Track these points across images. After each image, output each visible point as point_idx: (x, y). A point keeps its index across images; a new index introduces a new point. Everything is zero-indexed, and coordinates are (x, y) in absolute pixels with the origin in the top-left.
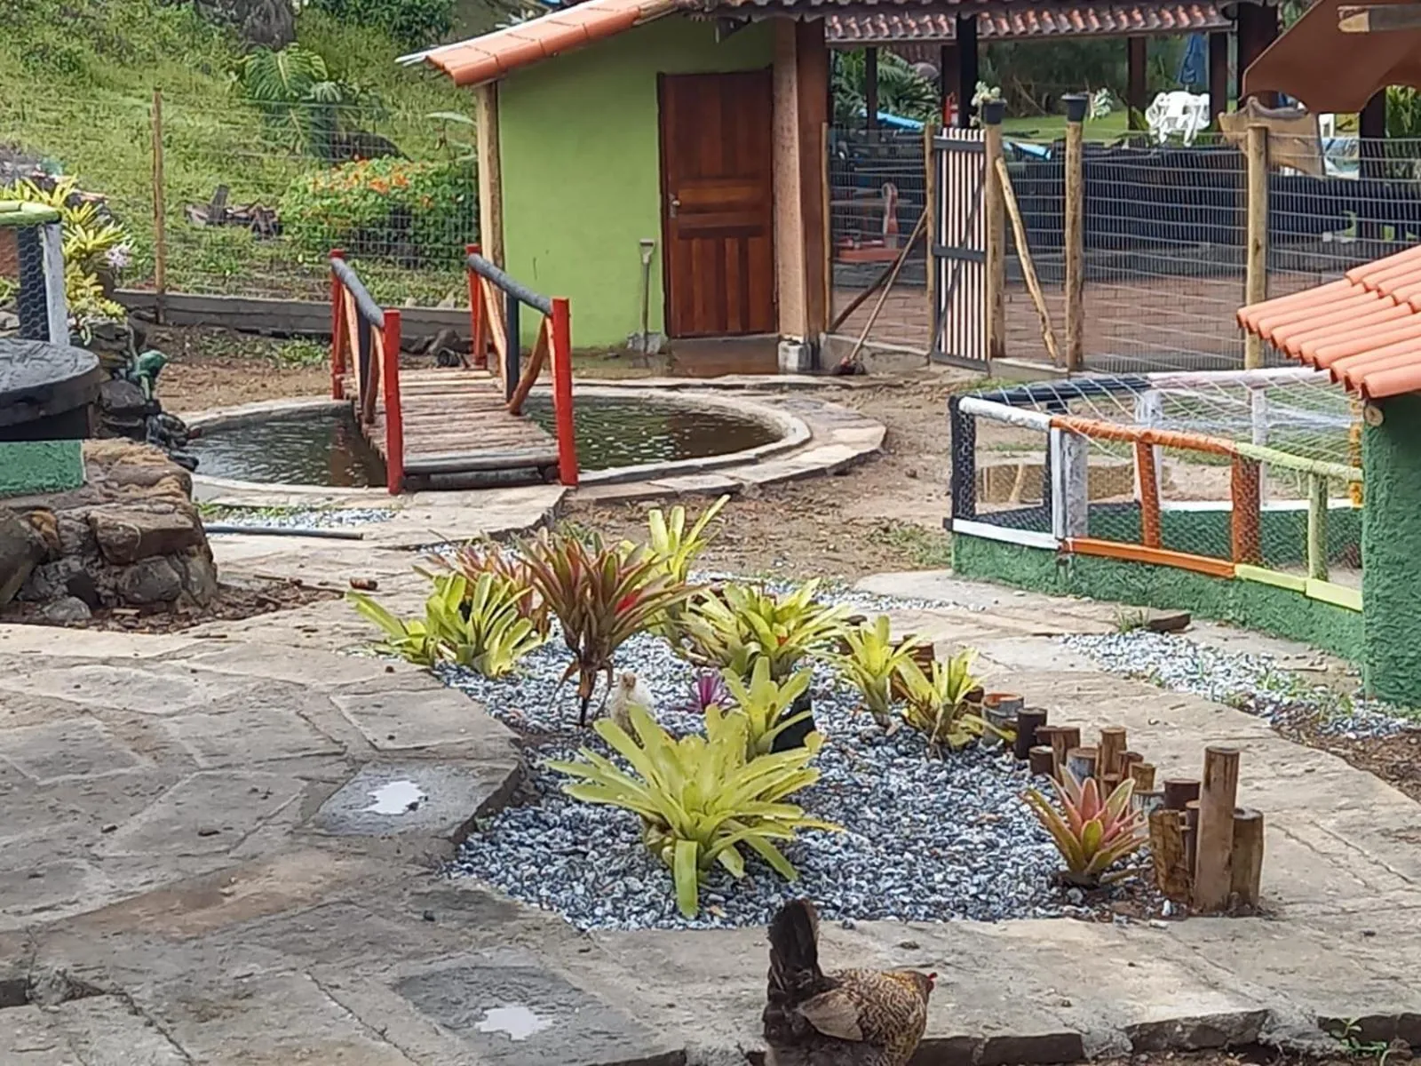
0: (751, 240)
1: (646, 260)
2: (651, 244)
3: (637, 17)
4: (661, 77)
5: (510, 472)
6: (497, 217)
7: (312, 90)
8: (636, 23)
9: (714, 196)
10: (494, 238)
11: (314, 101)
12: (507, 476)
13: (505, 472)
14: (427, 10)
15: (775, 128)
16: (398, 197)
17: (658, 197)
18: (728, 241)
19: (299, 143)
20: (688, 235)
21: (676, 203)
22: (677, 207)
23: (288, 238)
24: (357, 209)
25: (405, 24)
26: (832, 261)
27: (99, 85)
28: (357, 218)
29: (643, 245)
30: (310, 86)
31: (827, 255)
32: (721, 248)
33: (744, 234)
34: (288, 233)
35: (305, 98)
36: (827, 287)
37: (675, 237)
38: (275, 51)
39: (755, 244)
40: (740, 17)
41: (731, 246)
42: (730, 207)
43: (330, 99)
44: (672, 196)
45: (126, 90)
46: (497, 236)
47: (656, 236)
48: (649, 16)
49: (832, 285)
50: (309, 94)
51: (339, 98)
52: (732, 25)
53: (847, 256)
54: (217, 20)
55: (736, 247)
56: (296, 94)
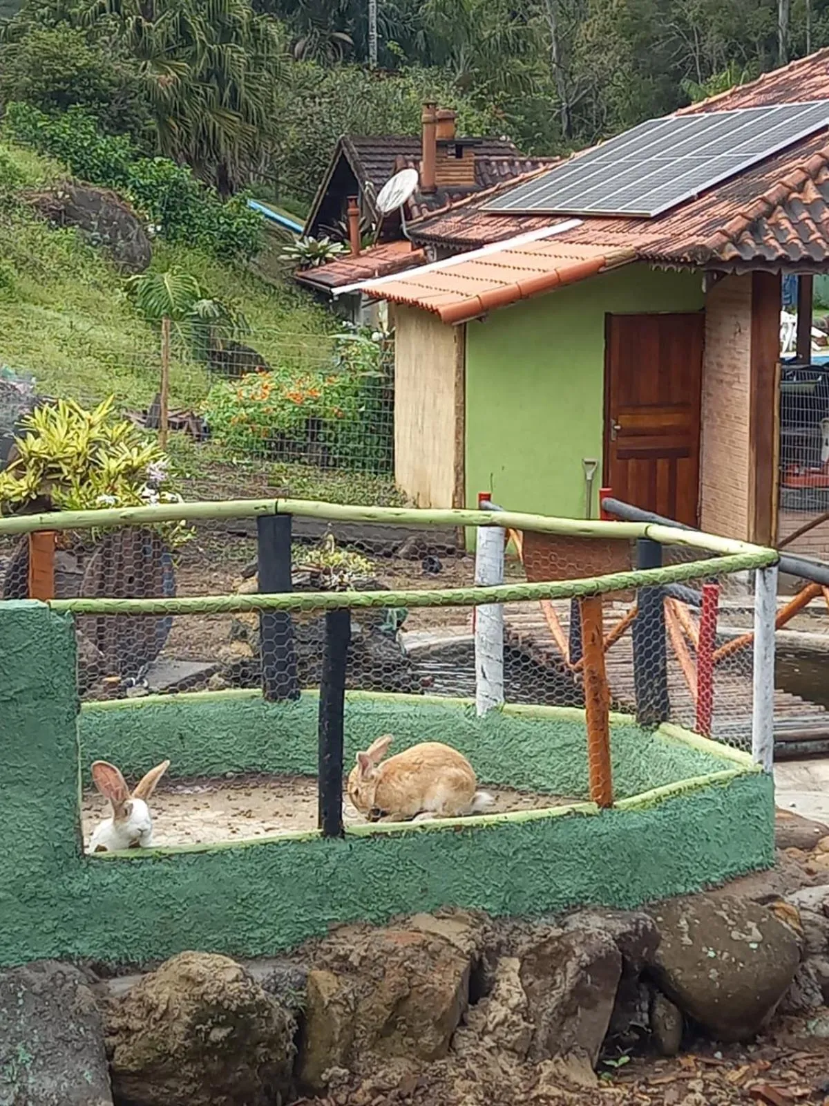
0: (679, 460)
1: (589, 478)
2: (594, 463)
3: (604, 265)
4: (608, 316)
5: (808, 744)
6: (461, 437)
7: (194, 307)
8: (602, 269)
9: (647, 421)
10: (457, 455)
11: (198, 315)
12: (806, 748)
13: (804, 744)
14: (241, 235)
15: (706, 364)
16: (312, 407)
17: (602, 421)
18: (660, 462)
19: (184, 352)
20: (624, 455)
21: (618, 427)
22: (617, 430)
23: (217, 441)
24: (277, 417)
25: (223, 246)
26: (779, 485)
27: (24, 300)
28: (275, 425)
29: (587, 463)
30: (193, 304)
31: (775, 480)
32: (654, 466)
33: (673, 456)
34: (217, 437)
35: (189, 313)
36: (774, 508)
37: (615, 457)
38: (163, 272)
39: (683, 464)
40: (726, 271)
41: (662, 464)
42: (662, 432)
43: (211, 315)
44: (613, 422)
45: (46, 304)
46: (461, 453)
47: (598, 457)
48: (613, 264)
49: (779, 507)
50: (192, 310)
51: (218, 314)
52: (715, 276)
53: (795, 482)
54: (94, 243)
55: (667, 466)
56: (181, 310)
